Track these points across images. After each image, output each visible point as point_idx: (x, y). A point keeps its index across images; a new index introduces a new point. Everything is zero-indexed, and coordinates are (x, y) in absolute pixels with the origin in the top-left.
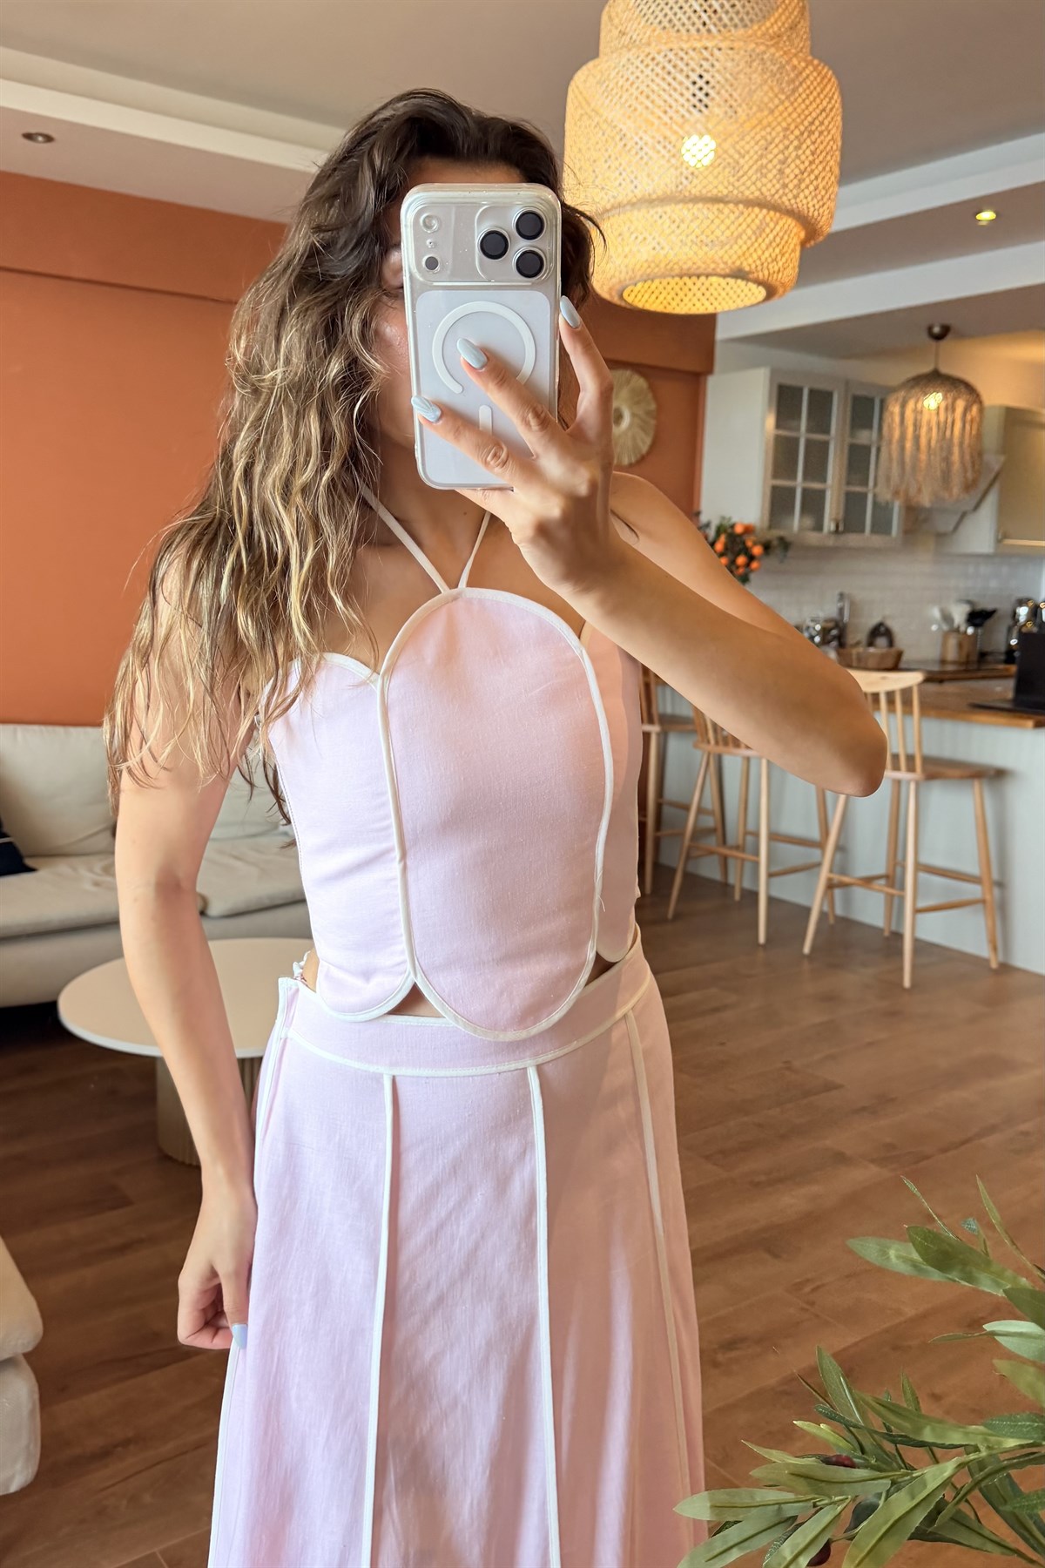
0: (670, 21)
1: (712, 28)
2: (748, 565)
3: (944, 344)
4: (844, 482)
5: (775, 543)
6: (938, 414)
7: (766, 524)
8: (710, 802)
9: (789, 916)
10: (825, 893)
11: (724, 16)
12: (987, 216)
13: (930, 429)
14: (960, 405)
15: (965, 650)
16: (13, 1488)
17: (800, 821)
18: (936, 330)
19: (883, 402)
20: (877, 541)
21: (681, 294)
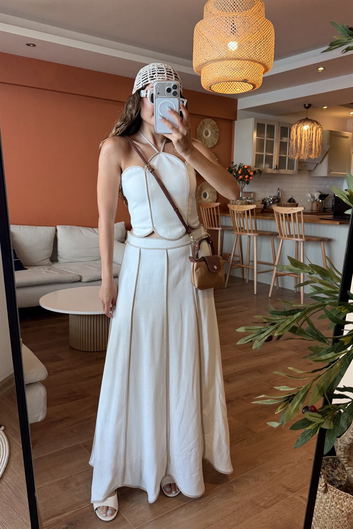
0: (224, 8)
1: (236, 10)
2: (249, 178)
3: (308, 109)
4: (279, 153)
5: (257, 171)
6: (308, 131)
7: (254, 165)
8: (238, 253)
9: (263, 288)
10: (275, 278)
11: (240, 7)
12: (321, 69)
13: (305, 136)
14: (315, 128)
15: (319, 207)
16: (39, 420)
17: (267, 257)
18: (307, 106)
19: (290, 128)
20: (290, 172)
21: (228, 89)
